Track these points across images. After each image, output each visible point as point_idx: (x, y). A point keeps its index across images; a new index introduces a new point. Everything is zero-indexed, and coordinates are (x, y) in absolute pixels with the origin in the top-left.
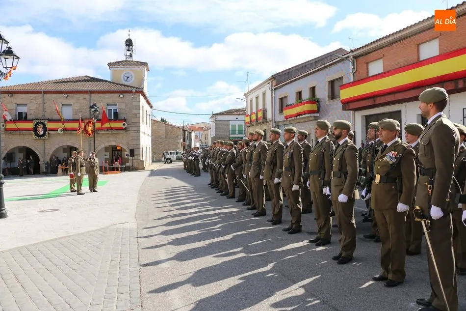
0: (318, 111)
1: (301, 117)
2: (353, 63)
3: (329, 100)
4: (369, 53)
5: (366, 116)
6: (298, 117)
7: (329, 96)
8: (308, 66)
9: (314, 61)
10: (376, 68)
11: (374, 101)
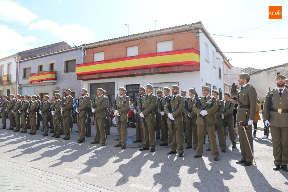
0: (56, 79)
1: (43, 82)
2: (84, 52)
3: (64, 73)
4: (96, 47)
5: (91, 84)
6: (41, 82)
7: (64, 70)
8: (43, 50)
9: (47, 47)
10: (99, 57)
11: (100, 75)
